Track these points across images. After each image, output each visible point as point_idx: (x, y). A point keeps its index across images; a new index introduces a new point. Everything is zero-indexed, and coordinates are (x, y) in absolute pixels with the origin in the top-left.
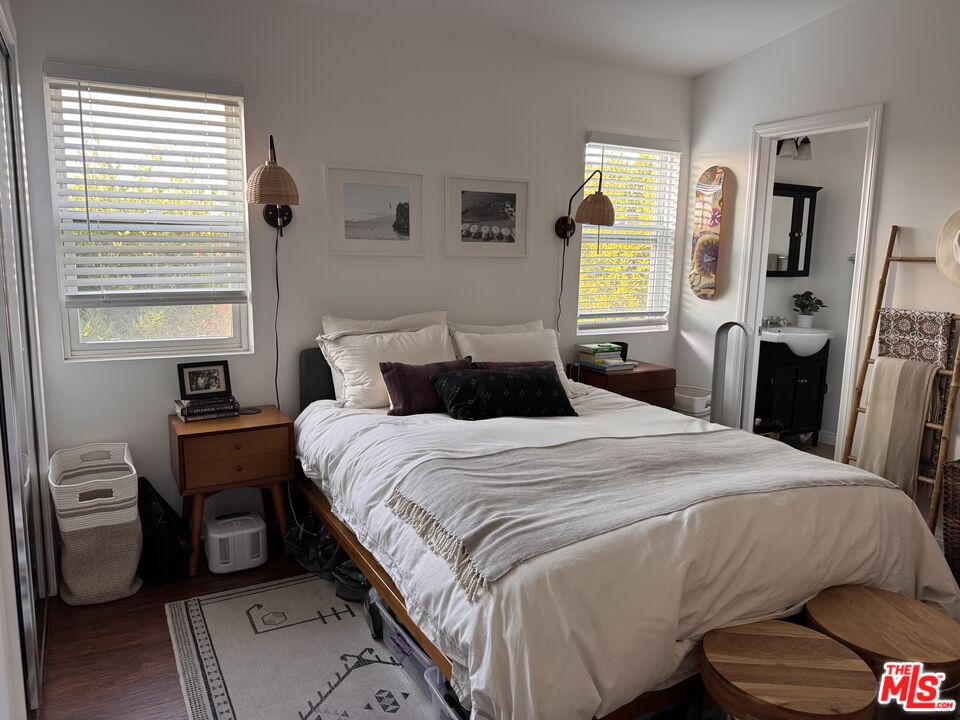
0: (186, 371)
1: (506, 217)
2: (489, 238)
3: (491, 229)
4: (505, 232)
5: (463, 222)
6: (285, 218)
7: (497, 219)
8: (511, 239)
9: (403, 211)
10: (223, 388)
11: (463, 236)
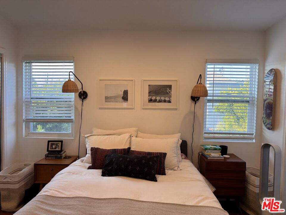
0: (50, 143)
1: (167, 93)
2: (160, 101)
3: (161, 98)
4: (167, 99)
5: (149, 96)
6: (84, 96)
7: (164, 94)
8: (169, 102)
9: (126, 93)
10: (60, 149)
11: (149, 101)
